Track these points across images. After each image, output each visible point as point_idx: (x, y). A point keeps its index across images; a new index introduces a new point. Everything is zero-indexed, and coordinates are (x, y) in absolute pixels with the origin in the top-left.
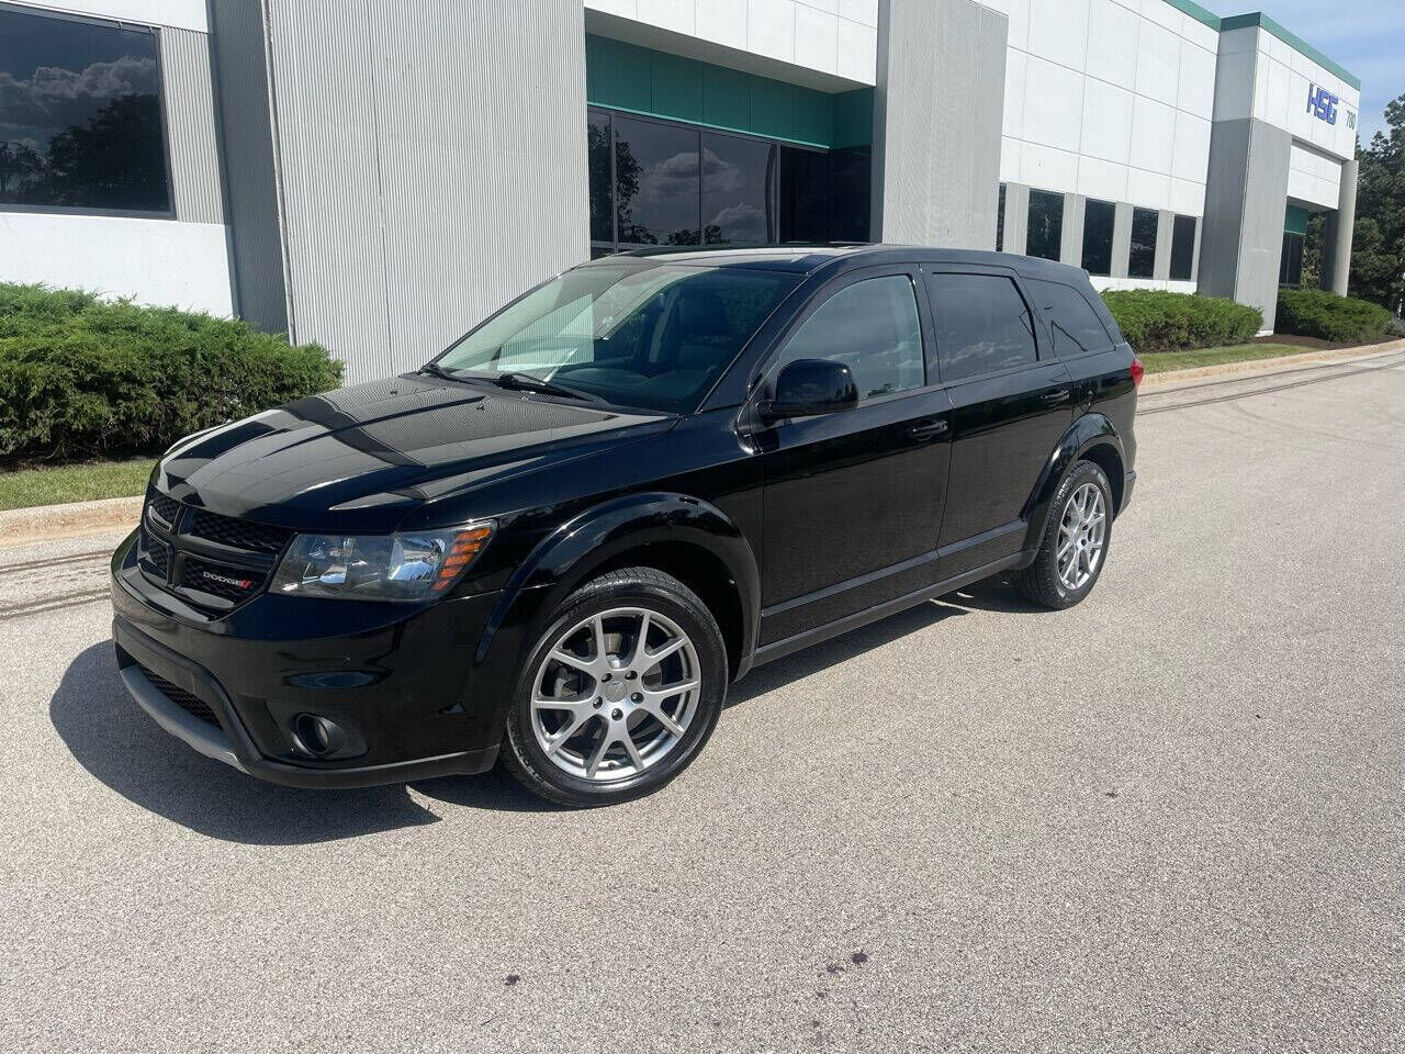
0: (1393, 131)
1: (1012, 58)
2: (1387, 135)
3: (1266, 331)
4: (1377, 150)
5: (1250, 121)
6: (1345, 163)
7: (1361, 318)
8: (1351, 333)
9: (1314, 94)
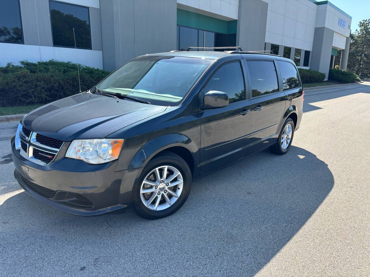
0: (360, 29)
1: (269, 12)
2: (359, 30)
3: (326, 79)
4: (356, 34)
5: (324, 27)
6: (347, 38)
7: (349, 76)
8: (347, 80)
9: (340, 21)
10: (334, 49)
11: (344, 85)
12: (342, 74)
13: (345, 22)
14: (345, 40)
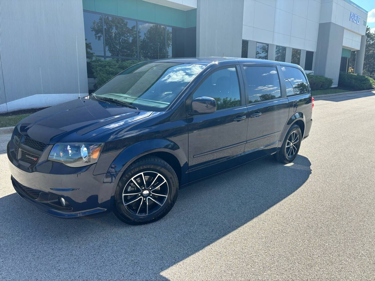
5: (330, 23)
6: (362, 36)
7: (364, 82)
8: (361, 87)
9: (352, 15)
10: (345, 50)
11: (356, 93)
12: (355, 79)
13: (358, 17)
14: (359, 39)
